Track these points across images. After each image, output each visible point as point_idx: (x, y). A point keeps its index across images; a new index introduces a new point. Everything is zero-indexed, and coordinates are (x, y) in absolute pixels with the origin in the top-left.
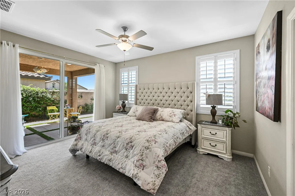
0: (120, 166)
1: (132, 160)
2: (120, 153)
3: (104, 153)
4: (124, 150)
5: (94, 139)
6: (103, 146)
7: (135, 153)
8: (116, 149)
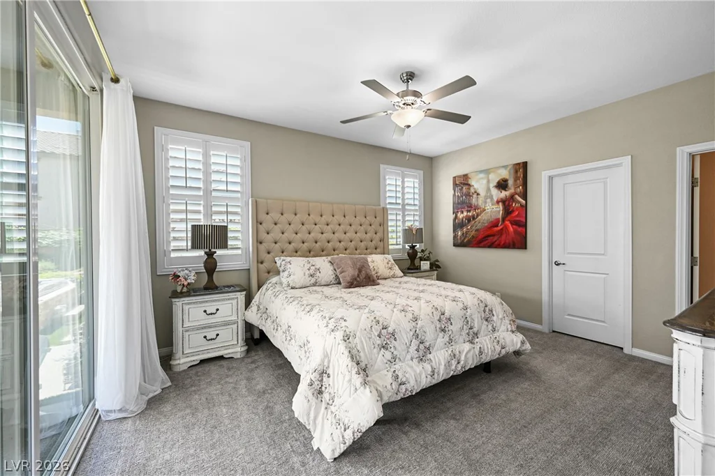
0: (498, 348)
1: (503, 328)
2: (482, 332)
3: (463, 351)
4: (485, 323)
5: (418, 343)
6: (450, 341)
7: (500, 317)
8: (475, 330)
